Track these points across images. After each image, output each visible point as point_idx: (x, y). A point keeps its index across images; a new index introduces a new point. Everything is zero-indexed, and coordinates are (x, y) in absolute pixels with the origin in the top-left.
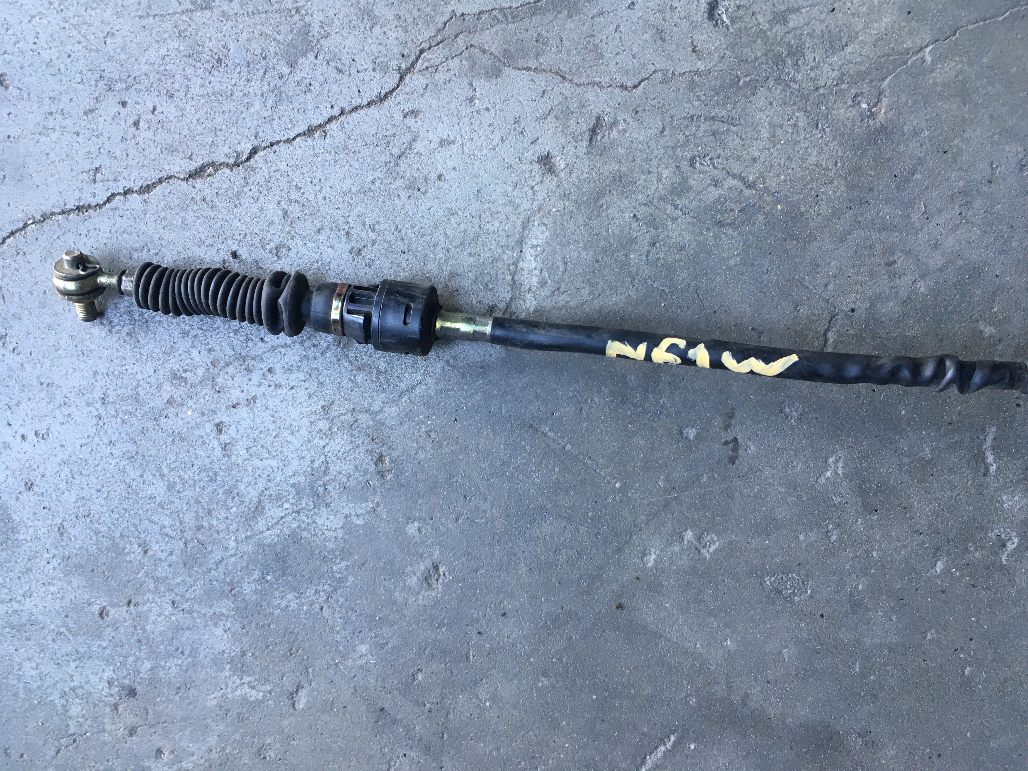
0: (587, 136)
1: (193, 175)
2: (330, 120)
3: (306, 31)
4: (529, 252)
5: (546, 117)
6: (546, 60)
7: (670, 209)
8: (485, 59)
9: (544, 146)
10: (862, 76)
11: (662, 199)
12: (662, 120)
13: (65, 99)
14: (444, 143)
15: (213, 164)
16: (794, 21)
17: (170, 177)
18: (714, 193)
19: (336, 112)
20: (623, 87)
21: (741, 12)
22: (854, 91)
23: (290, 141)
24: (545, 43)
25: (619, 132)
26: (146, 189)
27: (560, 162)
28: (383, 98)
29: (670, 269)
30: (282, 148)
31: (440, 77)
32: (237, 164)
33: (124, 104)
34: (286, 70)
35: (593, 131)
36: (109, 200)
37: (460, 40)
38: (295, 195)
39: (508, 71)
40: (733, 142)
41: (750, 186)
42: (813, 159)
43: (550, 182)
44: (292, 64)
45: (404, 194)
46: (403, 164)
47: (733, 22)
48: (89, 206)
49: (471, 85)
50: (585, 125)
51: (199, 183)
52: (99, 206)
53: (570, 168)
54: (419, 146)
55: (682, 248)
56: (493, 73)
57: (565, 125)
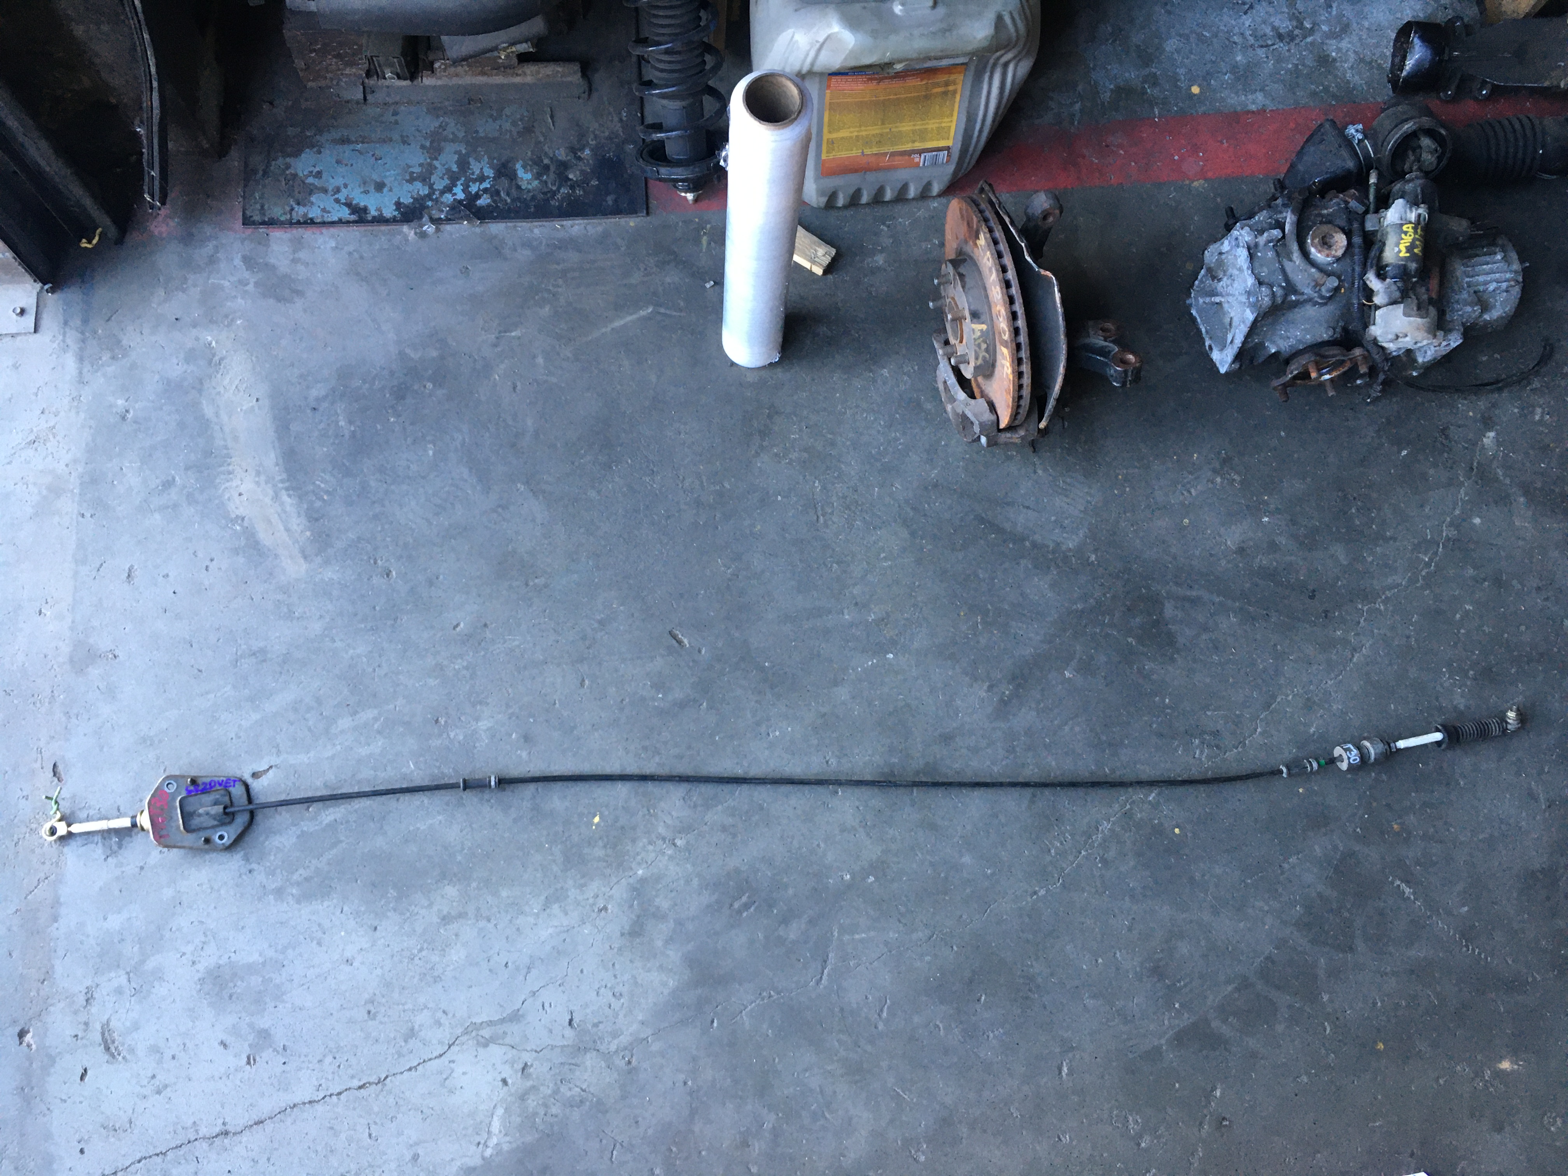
0: (521, 1071)
1: (360, 1087)
2: (419, 1064)
3: (412, 1029)
4: (495, 1118)
5: (505, 1063)
6: (508, 1040)
7: (552, 1100)
8: (483, 1040)
9: (504, 1075)
10: (625, 1048)
11: (550, 1096)
12: (551, 1064)
13: (310, 1056)
14: (464, 1073)
15: (369, 1083)
16: (601, 1026)
17: (350, 1088)
18: (569, 1094)
19: (422, 1061)
20: (536, 1051)
21: (581, 1023)
22: (622, 1053)
23: (402, 1073)
24: (507, 1034)
25: (534, 1069)
26: (339, 1094)
27: (510, 1081)
28: (441, 1056)
29: (552, 1126)
30: (398, 1076)
31: (465, 1047)
32: (379, 1082)
33: (335, 1058)
34: (403, 1044)
35: (523, 1069)
36: (323, 1098)
37: (474, 1034)
38: (401, 1095)
39: (491, 1045)
40: (578, 1073)
41: (584, 1091)
42: (608, 1080)
43: (506, 1088)
44: (406, 1041)
45: (446, 1094)
46: (447, 1082)
47: (578, 1027)
48: (315, 1101)
49: (477, 1050)
50: (521, 1066)
51: (362, 1090)
52: (319, 1101)
53: (513, 1084)
54: (454, 1075)
55: (556, 1116)
56: (486, 1045)
57: (513, 1066)
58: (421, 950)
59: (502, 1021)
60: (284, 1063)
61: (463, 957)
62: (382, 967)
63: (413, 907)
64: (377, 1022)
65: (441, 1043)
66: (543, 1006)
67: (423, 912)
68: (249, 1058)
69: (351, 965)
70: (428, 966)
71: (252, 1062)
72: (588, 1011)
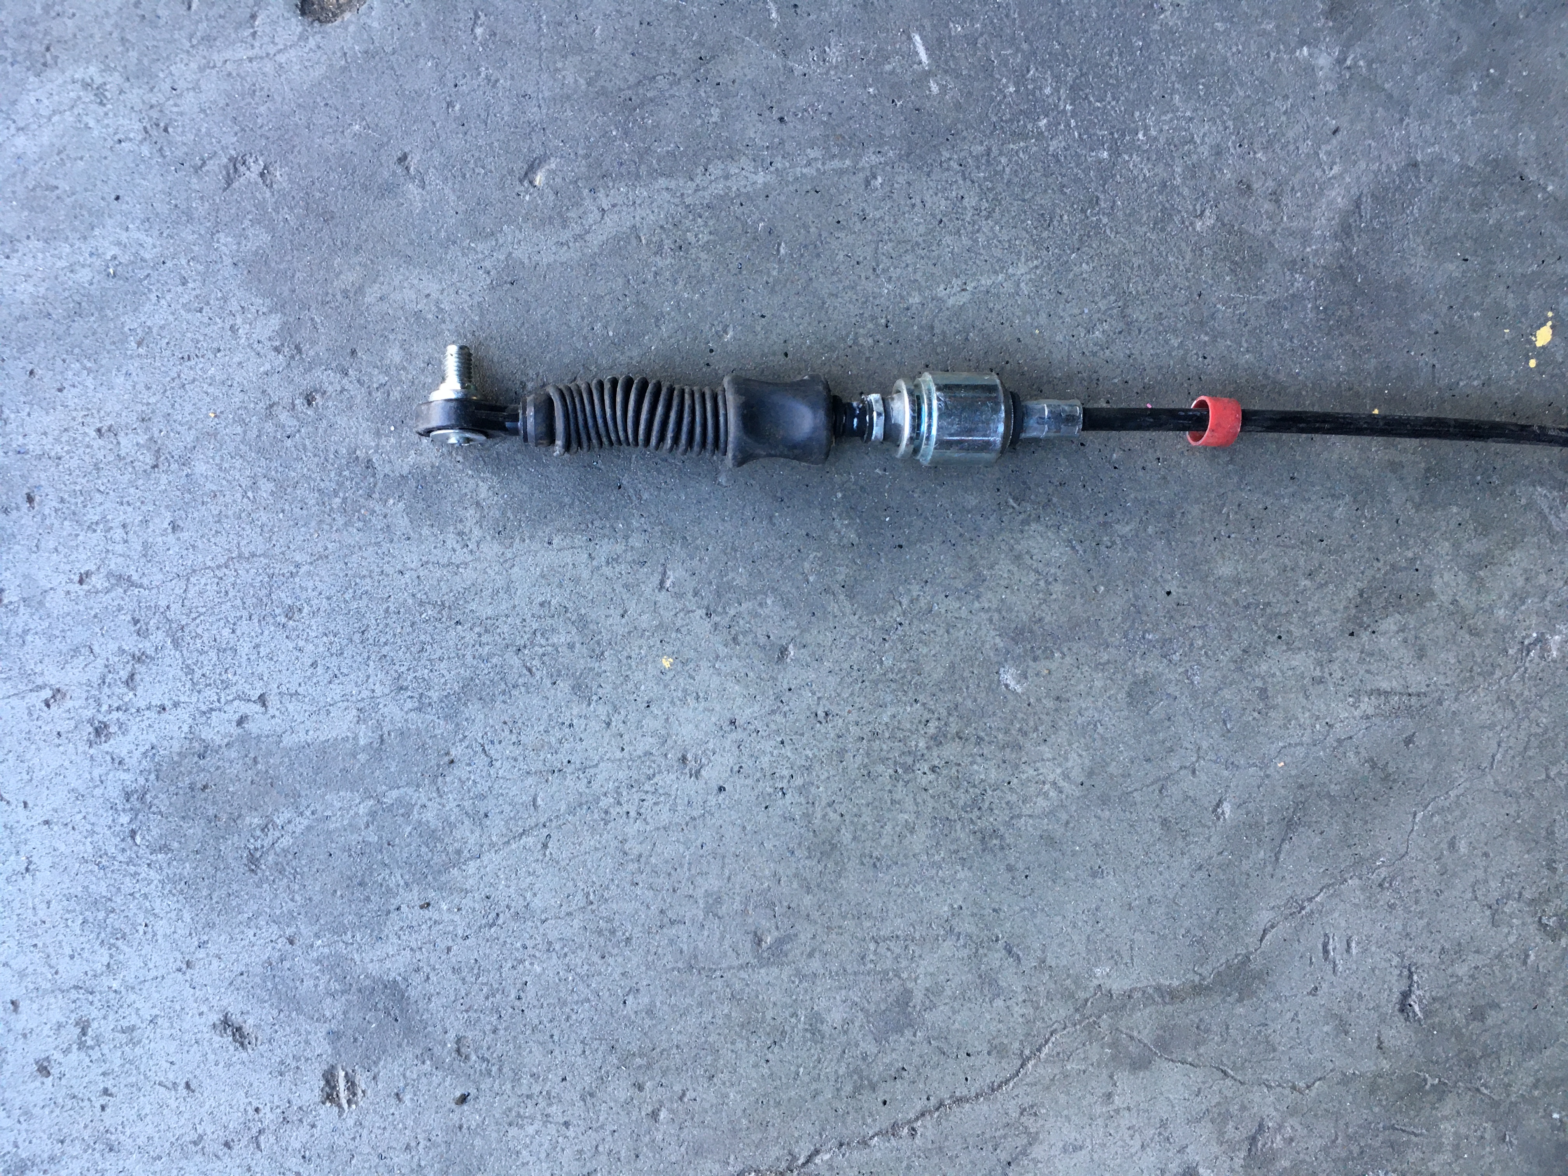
0: (1246, 1146)
2: (923, 1114)
3: (904, 999)
5: (1198, 1121)
8: (1132, 1048)
9: (1193, 1155)
12: (1336, 1127)
14: (1067, 1148)
16: (1494, 1017)
19: (932, 1104)
20: (1293, 1086)
21: (1437, 1005)
23: (866, 1141)
24: (1207, 1031)
25: (1284, 1139)
28: (994, 1090)
30: (854, 1151)
31: (1070, 1066)
33: (641, 1088)
34: (872, 1049)
35: (1253, 1139)
37: (1103, 1025)
39: (1159, 1063)
44: (881, 1040)
47: (1426, 1016)
49: (1111, 1077)
50: (1245, 1132)
54: (1037, 1151)
56: (1140, 1064)
57: (1222, 1133)
58: (937, 740)
59: (1198, 990)
60: (463, 1099)
61: (1077, 774)
62: (802, 790)
63: (915, 590)
64: (787, 971)
65: (998, 1050)
66: (1325, 946)
67: (946, 606)
68: (329, 1078)
69: (697, 774)
70: (963, 798)
71: (343, 1095)
72: (1462, 970)
